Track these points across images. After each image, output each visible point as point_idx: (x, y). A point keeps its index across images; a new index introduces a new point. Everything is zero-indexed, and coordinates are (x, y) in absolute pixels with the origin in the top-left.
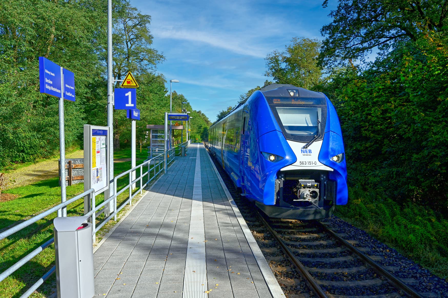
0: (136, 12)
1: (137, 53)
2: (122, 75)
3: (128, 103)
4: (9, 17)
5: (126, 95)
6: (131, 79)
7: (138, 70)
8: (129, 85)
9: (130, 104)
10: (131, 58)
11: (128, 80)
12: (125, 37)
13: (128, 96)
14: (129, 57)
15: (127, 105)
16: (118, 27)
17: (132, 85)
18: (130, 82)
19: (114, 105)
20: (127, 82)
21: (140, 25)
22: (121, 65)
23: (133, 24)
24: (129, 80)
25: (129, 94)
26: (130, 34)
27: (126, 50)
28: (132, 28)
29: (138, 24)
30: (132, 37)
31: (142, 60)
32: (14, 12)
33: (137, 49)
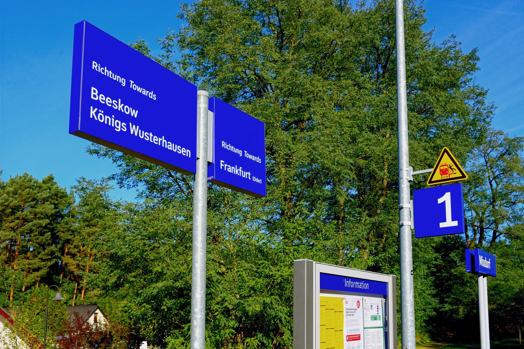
0: (502, 137)
1: (506, 195)
2: (485, 228)
3: (444, 220)
4: (319, 158)
5: (440, 201)
6: (450, 162)
7: (508, 219)
8: (445, 177)
9: (449, 223)
10: (498, 203)
11: (442, 168)
12: (487, 175)
13: (444, 203)
14: (494, 201)
15: (442, 225)
16: (476, 162)
17: (451, 176)
18: (446, 170)
19: (413, 227)
20: (441, 171)
21: (509, 154)
22: (483, 213)
23: (498, 155)
24: (446, 167)
25: (446, 198)
26: (495, 170)
27: (489, 192)
28: (497, 161)
29: (506, 152)
30: (497, 173)
31: (514, 203)
32: (326, 150)
33: (506, 188)
